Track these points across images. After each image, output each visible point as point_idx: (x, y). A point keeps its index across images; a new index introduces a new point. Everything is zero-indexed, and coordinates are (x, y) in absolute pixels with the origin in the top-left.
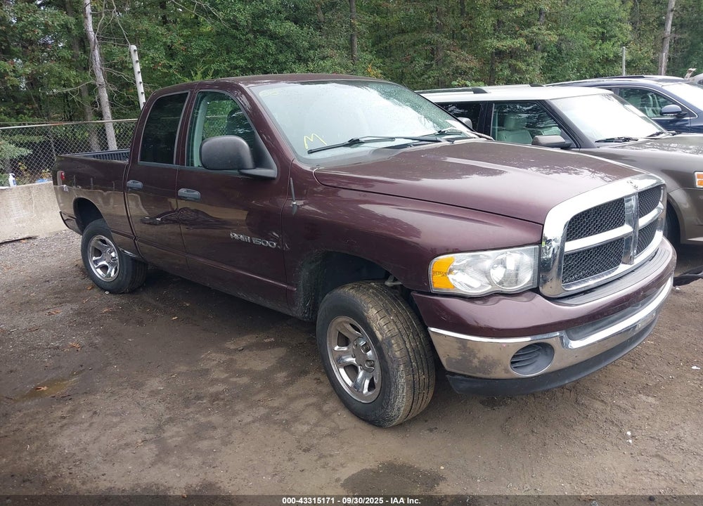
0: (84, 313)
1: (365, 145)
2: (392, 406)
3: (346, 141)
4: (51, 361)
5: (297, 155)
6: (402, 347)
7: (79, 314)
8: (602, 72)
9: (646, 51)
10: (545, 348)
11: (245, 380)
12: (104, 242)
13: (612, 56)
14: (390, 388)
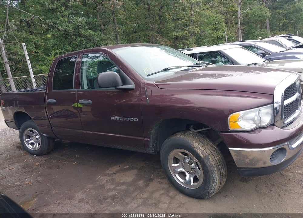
0: (27, 167)
1: (170, 70)
2: (211, 188)
3: (163, 69)
4: (19, 192)
5: (143, 78)
6: (214, 159)
7: (24, 168)
8: (218, 43)
9: (232, 33)
10: (282, 150)
11: (124, 187)
12: (32, 131)
13: (221, 36)
14: (210, 180)
